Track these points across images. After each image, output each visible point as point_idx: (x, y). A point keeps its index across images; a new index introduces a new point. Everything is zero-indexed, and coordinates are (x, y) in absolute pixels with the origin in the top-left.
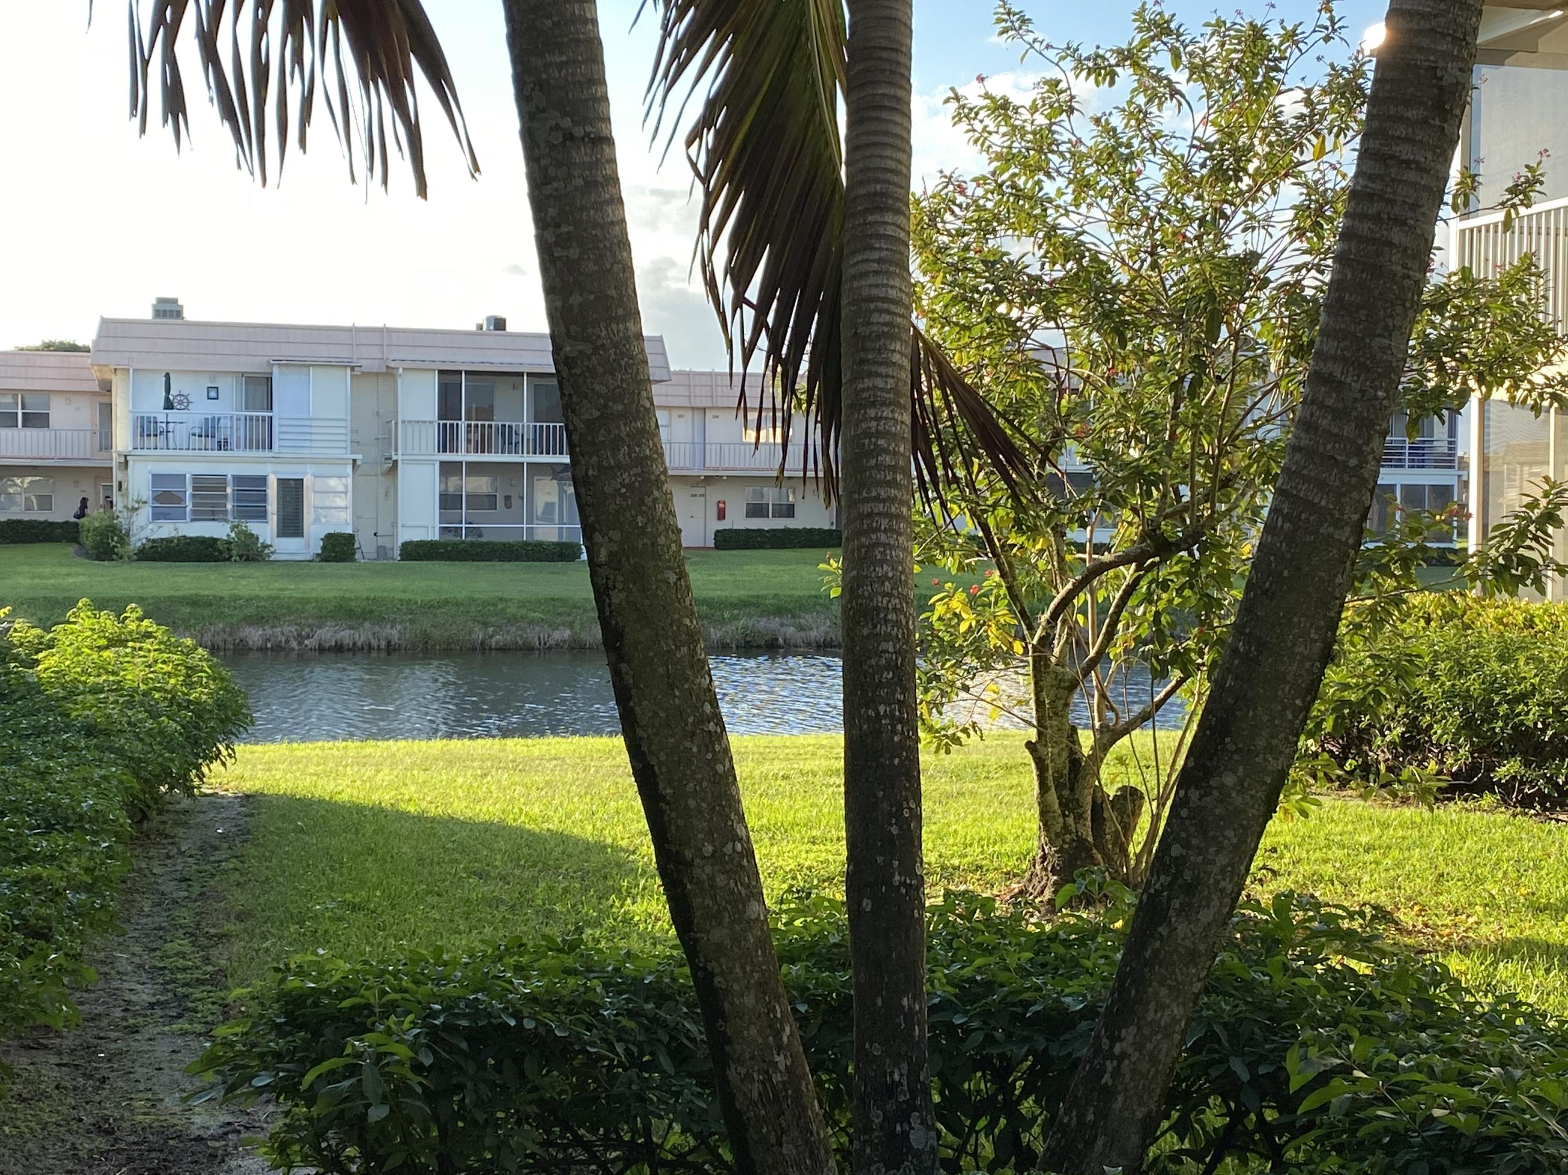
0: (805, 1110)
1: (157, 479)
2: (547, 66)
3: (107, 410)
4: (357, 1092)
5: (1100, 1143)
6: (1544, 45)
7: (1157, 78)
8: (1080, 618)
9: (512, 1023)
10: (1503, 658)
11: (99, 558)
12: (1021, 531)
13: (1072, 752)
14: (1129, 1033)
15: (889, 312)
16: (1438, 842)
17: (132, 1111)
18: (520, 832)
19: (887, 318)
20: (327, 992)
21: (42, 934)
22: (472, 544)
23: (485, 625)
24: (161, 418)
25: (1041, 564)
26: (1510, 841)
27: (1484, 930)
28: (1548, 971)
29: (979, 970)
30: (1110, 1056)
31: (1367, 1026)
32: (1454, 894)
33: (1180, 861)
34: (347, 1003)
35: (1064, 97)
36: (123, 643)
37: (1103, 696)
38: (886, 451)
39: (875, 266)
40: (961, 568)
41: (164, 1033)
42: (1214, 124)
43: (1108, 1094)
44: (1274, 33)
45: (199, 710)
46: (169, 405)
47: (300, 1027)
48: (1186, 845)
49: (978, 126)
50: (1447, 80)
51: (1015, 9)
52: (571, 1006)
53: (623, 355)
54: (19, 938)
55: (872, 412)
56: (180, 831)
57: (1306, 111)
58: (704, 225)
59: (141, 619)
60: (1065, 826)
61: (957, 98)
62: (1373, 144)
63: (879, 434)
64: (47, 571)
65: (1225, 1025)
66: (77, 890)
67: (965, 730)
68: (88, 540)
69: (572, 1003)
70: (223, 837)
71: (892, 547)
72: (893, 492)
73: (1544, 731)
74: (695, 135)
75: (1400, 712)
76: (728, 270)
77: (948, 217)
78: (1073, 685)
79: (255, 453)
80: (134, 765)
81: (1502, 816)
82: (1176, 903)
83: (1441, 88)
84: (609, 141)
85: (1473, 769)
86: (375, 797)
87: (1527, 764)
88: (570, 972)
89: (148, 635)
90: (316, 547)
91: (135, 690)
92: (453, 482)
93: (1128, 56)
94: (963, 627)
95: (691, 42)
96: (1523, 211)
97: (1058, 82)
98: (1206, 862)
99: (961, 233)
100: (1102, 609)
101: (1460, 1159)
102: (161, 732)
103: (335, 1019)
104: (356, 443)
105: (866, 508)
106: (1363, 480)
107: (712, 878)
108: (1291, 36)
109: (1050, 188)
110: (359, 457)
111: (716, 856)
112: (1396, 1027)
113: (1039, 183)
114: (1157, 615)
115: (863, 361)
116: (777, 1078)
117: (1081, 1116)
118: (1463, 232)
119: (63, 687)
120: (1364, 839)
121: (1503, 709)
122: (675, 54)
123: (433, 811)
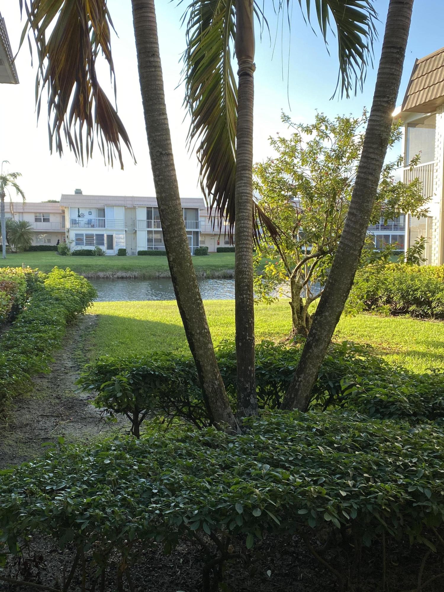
0: (222, 394)
1: (76, 235)
2: (156, 136)
3: (64, 217)
4: (114, 390)
5: (295, 402)
6: (426, 122)
7: (323, 132)
8: (303, 271)
9: (153, 373)
10: (412, 280)
11: (63, 255)
12: (288, 249)
13: (301, 304)
14: (302, 376)
15: (247, 196)
16: (394, 326)
17: (65, 393)
18: (165, 324)
19: (246, 198)
20: (108, 365)
21: (41, 350)
22: (155, 251)
23: (159, 272)
24: (77, 219)
25: (294, 258)
26: (412, 326)
27: (404, 348)
28: (418, 359)
29: (269, 360)
30: (298, 381)
31: (362, 375)
32: (397, 339)
33: (315, 334)
34: (113, 368)
35: (299, 138)
36: (66, 277)
37: (309, 290)
38: (246, 232)
39: (243, 184)
40: (274, 258)
41: (74, 374)
42: (337, 144)
43: (297, 390)
44: (351, 120)
45: (84, 294)
46: (79, 216)
47: (102, 374)
48: (317, 330)
49: (277, 146)
50: (383, 138)
51: (286, 115)
52: (168, 369)
53: (176, 209)
54: (36, 352)
55: (242, 222)
56: (80, 324)
57: (361, 141)
58: (201, 174)
59: (70, 271)
60: (299, 323)
61: (271, 138)
62: (365, 154)
63: (244, 227)
64: (49, 258)
65: (328, 373)
66: (51, 339)
67: (274, 299)
68: (60, 250)
69: (168, 368)
70: (91, 325)
71: (247, 256)
72: (248, 242)
73: (421, 298)
74: (198, 151)
75: (386, 294)
76: (207, 186)
77: (269, 169)
78: (301, 288)
79: (100, 228)
80: (67, 308)
81: (411, 319)
82: (314, 344)
83: (382, 140)
84: (171, 155)
85: (404, 308)
86: (129, 315)
87: (417, 307)
88: (169, 360)
89: (72, 275)
90: (117, 252)
91: (68, 289)
92: (150, 235)
93: (315, 127)
94: (273, 273)
95: (197, 127)
96: (415, 166)
97: (297, 134)
98: (321, 334)
99: (272, 173)
100: (308, 268)
101: (383, 407)
102: (75, 300)
103: (110, 372)
104: (126, 226)
105: (241, 246)
106: (361, 239)
107: (199, 338)
108: (356, 122)
109: (296, 161)
110: (127, 229)
111: (200, 333)
112: (370, 374)
113: (293, 160)
114: (322, 270)
115: (240, 209)
116: (216, 387)
117: (291, 396)
118: (404, 171)
119: (50, 288)
120: (375, 326)
121: (411, 293)
122: (193, 131)
123: (143, 319)
